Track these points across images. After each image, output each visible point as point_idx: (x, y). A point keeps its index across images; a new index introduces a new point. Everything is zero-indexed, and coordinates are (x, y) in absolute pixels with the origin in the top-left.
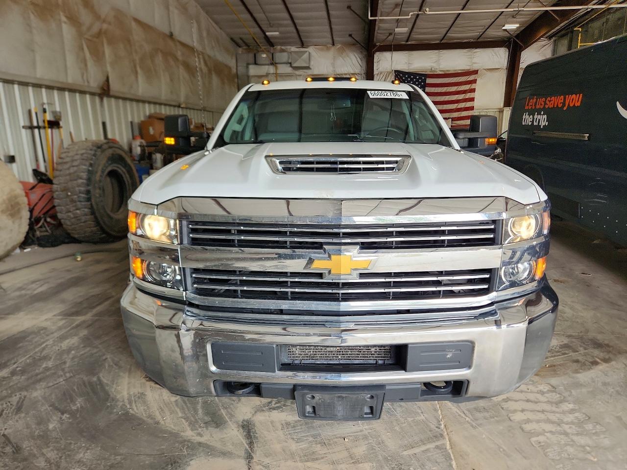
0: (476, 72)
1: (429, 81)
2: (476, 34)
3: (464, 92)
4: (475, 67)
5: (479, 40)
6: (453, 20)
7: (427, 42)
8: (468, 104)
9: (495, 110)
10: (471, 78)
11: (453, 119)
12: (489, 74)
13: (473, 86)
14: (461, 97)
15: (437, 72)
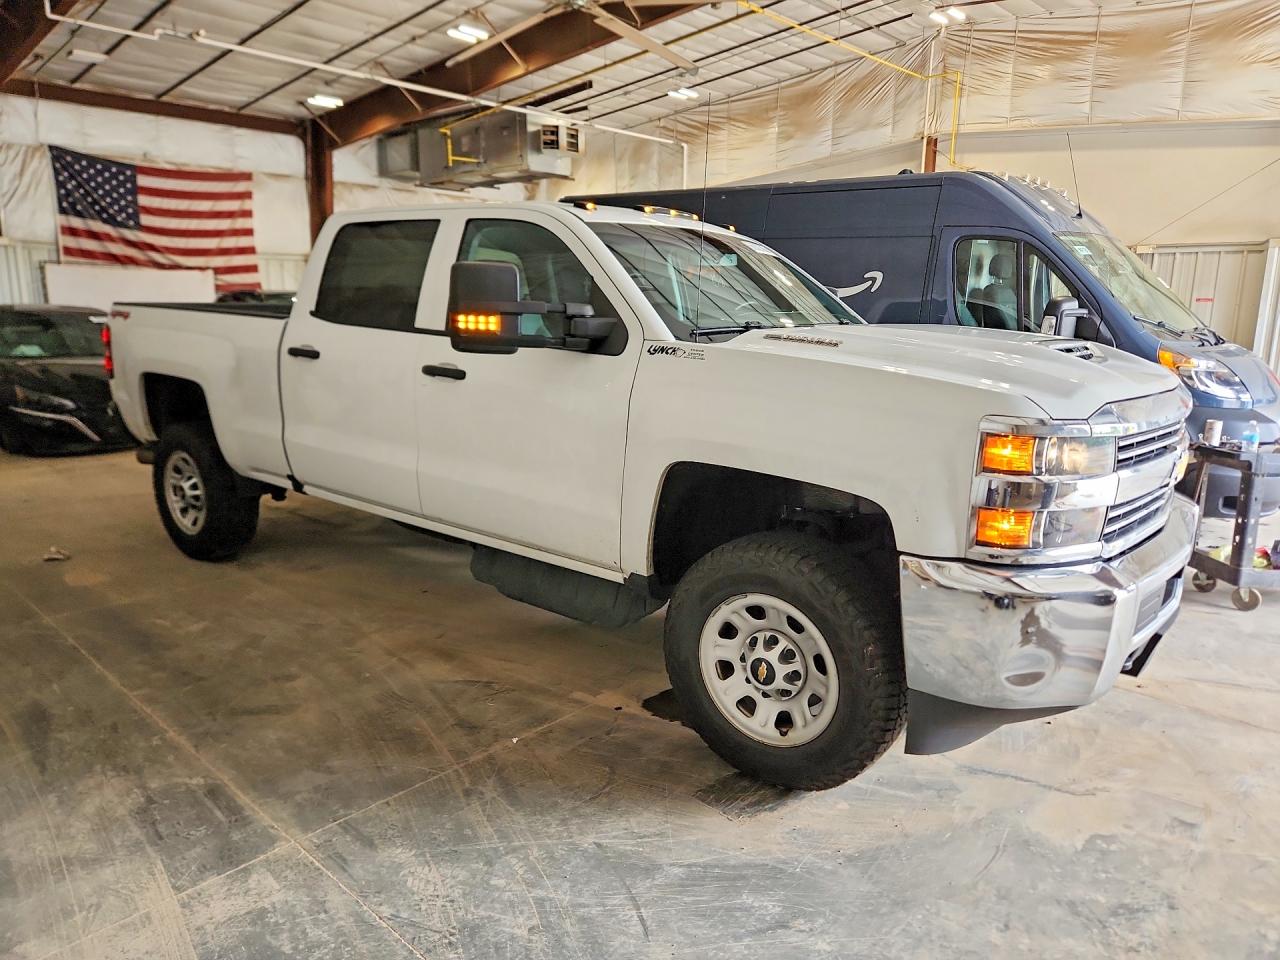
0: (247, 177)
1: (143, 181)
2: (240, 98)
3: (230, 215)
4: (242, 166)
5: (243, 112)
6: (207, 60)
7: (123, 92)
8: (243, 242)
9: (296, 258)
10: (241, 187)
11: (218, 271)
12: (275, 184)
13: (247, 205)
14: (224, 224)
15: (158, 163)
